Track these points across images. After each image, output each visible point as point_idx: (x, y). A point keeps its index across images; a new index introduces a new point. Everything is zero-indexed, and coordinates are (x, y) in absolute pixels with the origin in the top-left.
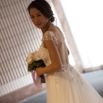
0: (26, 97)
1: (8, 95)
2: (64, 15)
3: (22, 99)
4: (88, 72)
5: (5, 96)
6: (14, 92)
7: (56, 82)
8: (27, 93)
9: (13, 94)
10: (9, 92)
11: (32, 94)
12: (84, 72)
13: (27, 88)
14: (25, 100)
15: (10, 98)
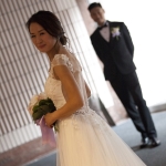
0: (37, 155)
1: (9, 151)
3: (32, 159)
6: (19, 147)
7: (76, 129)
8: (39, 149)
10: (10, 147)
14: (36, 160)
15: (13, 157)
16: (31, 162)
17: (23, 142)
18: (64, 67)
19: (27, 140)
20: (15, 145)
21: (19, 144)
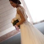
0: (12, 35)
1: (5, 35)
2: (24, 2)
3: (10, 36)
4: (35, 24)
5: (4, 36)
6: (7, 34)
8: (12, 34)
9: (7, 35)
10: (5, 34)
11: (14, 34)
12: (34, 24)
13: (12, 32)
14: (12, 37)
15: (6, 36)
16: (10, 37)
17: (8, 32)
18: (20, 11)
19: (9, 32)
20: (6, 33)
21: (7, 33)
